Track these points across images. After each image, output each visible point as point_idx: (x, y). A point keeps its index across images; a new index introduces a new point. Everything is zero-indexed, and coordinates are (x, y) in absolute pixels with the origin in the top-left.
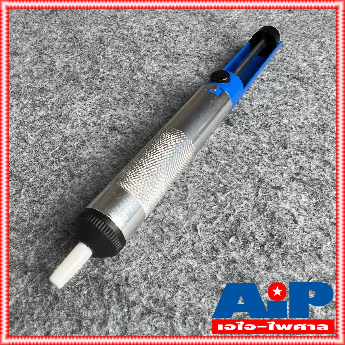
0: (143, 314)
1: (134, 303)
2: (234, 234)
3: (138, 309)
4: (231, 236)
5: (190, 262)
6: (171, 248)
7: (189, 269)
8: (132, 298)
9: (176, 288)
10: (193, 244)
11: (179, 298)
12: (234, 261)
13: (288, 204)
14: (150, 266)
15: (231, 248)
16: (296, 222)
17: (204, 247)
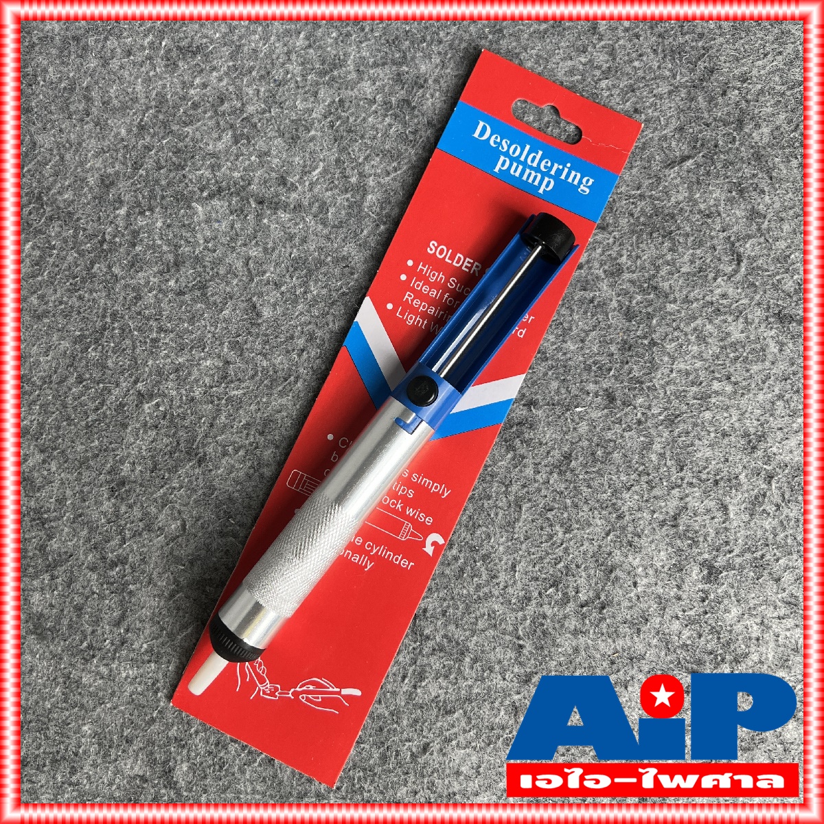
0: (434, 650)
1: (428, 638)
2: (555, 584)
3: (431, 643)
4: (551, 586)
5: (496, 607)
6: (479, 587)
7: (491, 615)
8: (427, 632)
9: (474, 633)
10: (506, 587)
11: (474, 642)
12: (545, 617)
13: (638, 560)
14: (451, 603)
15: (546, 600)
16: (635, 584)
17: (515, 592)
